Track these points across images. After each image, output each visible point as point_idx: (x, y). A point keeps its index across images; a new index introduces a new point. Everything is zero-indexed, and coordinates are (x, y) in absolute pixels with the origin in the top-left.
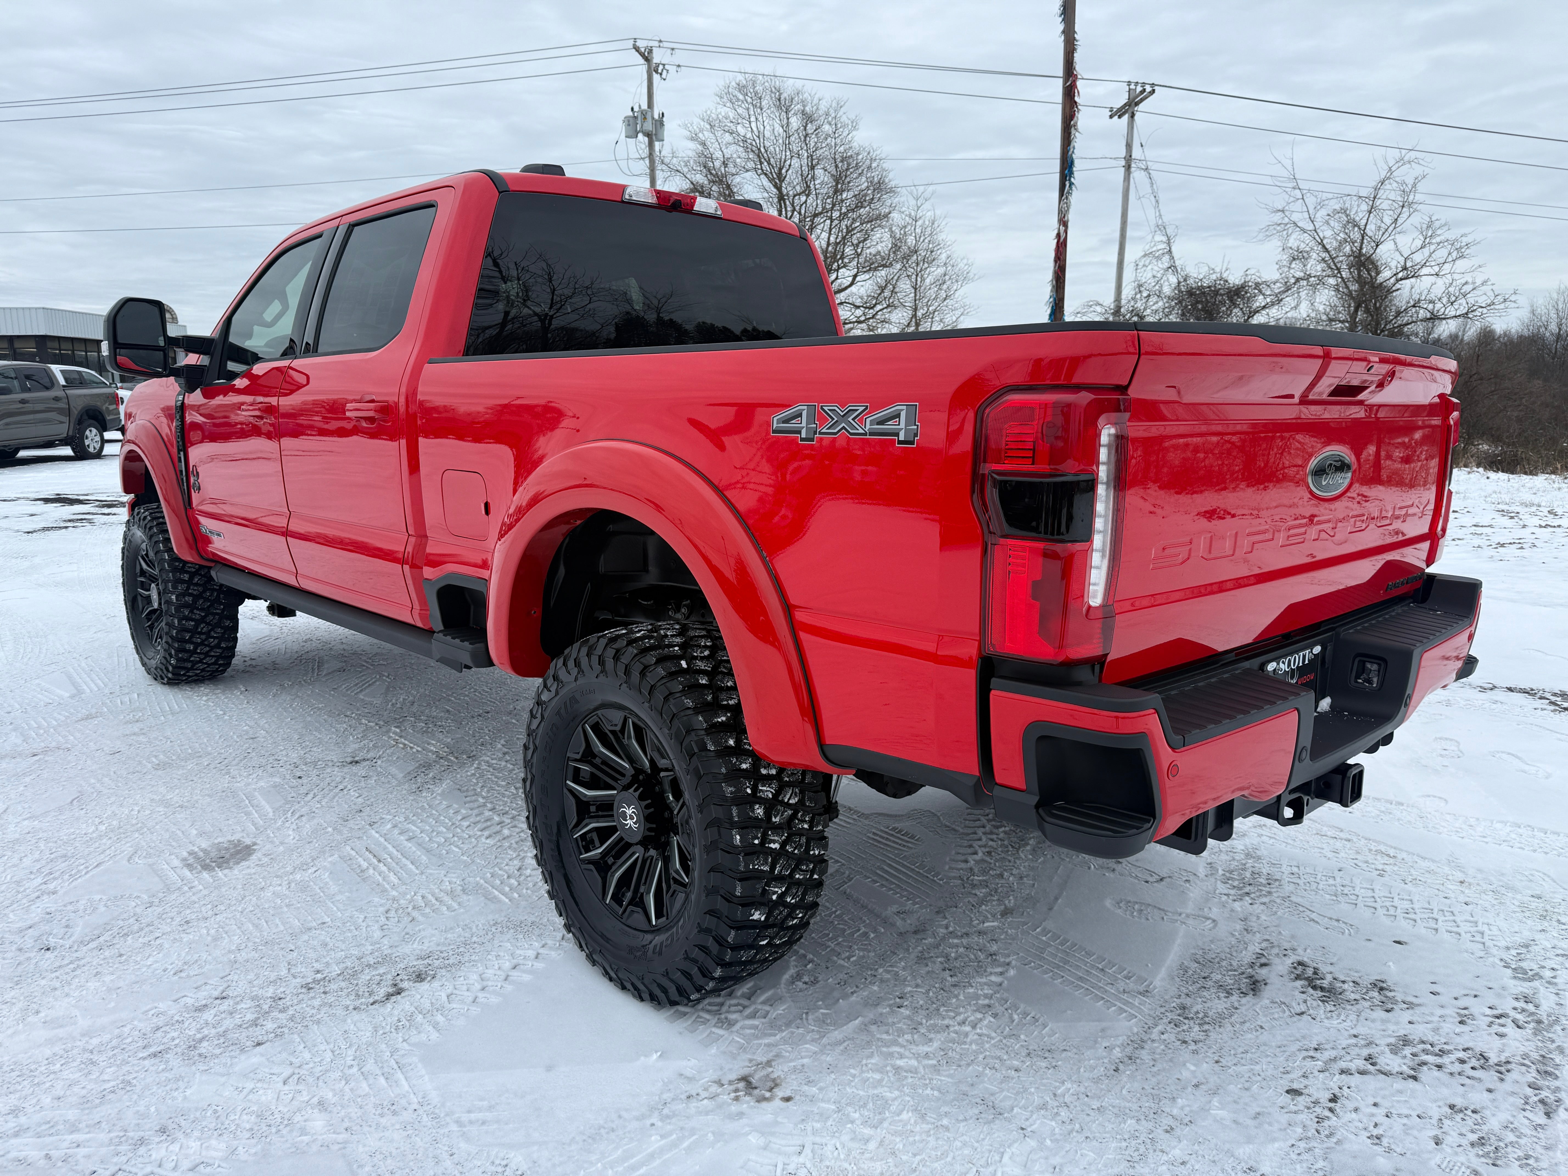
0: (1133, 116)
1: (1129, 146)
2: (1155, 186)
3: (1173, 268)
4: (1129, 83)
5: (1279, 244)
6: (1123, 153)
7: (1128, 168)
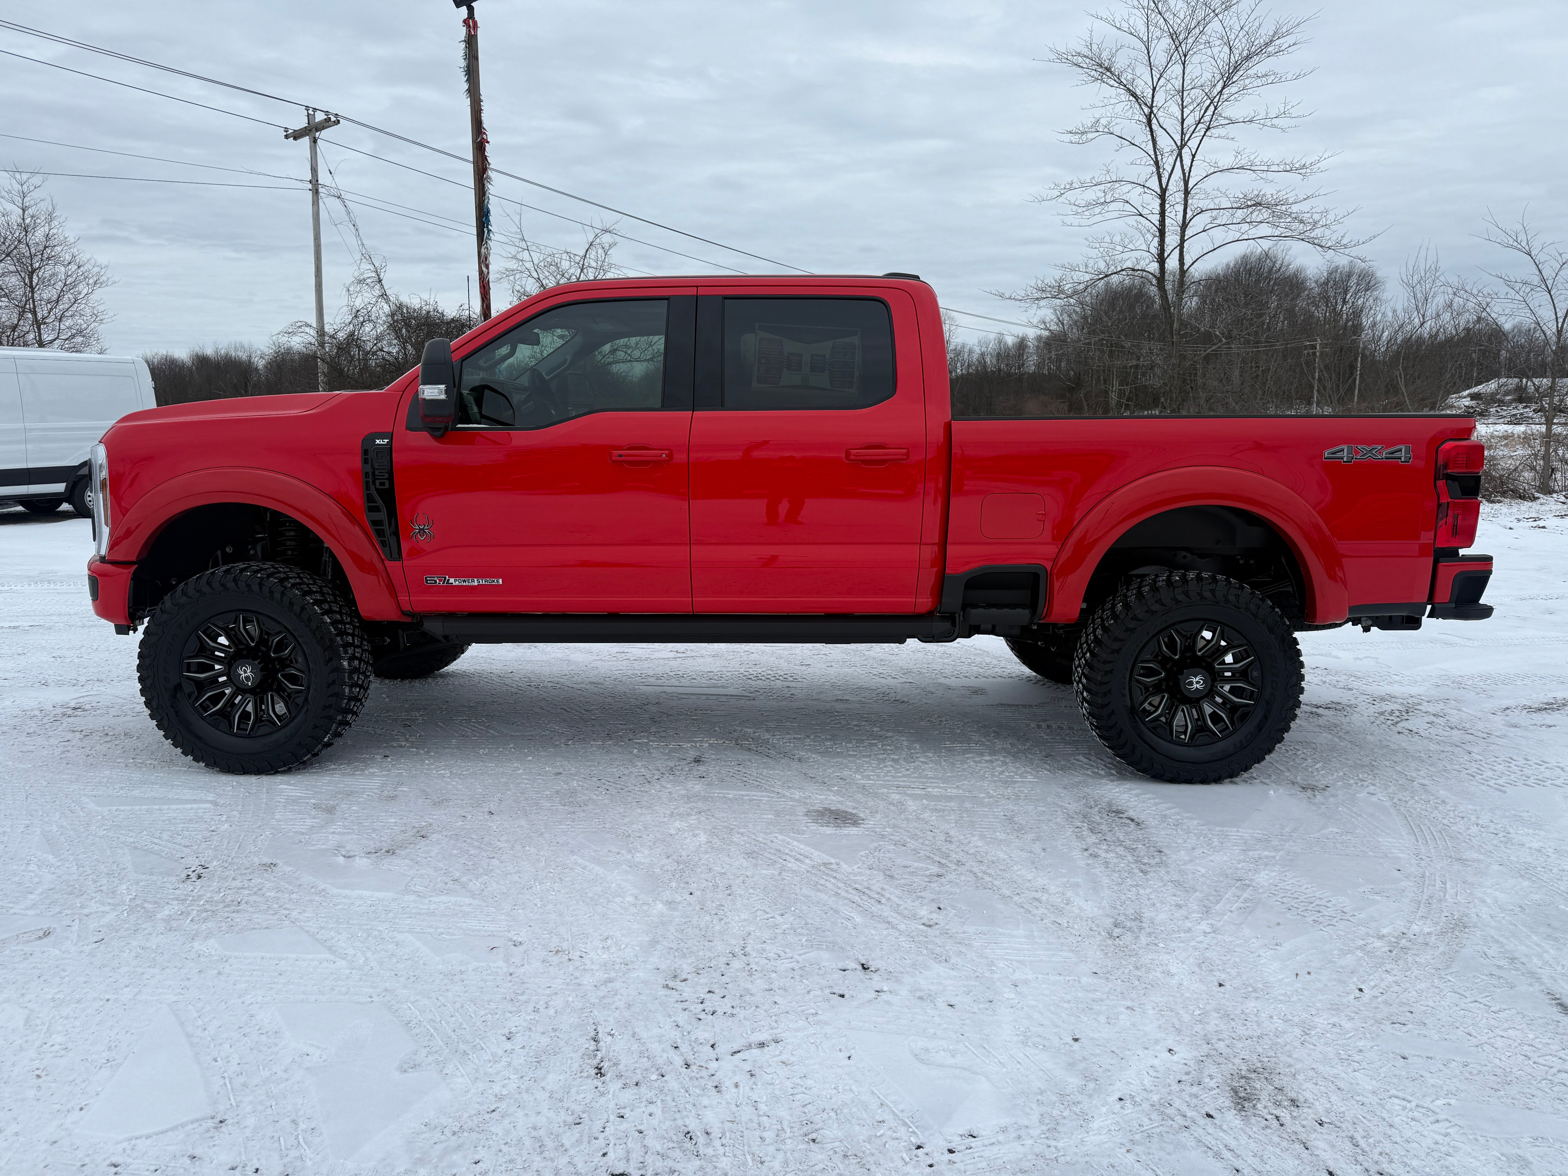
0: (315, 141)
1: (314, 170)
2: (352, 215)
3: (384, 296)
4: (307, 108)
5: (509, 286)
6: (309, 177)
7: (316, 192)
